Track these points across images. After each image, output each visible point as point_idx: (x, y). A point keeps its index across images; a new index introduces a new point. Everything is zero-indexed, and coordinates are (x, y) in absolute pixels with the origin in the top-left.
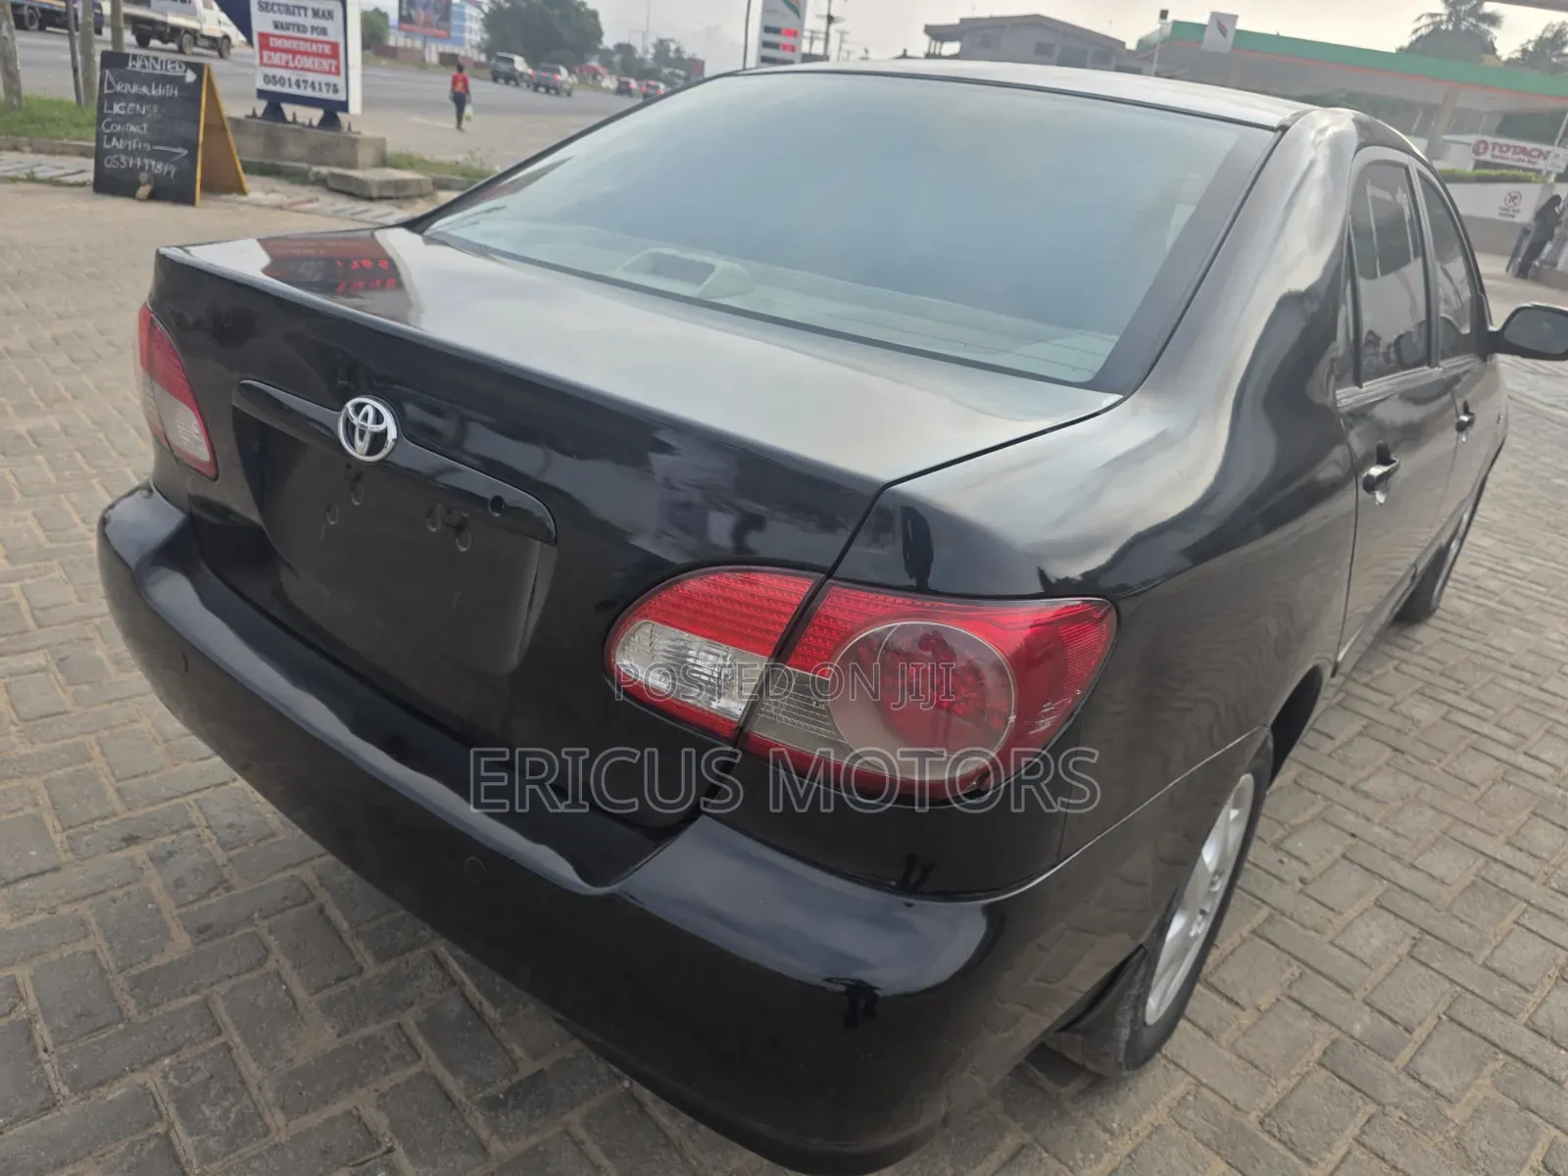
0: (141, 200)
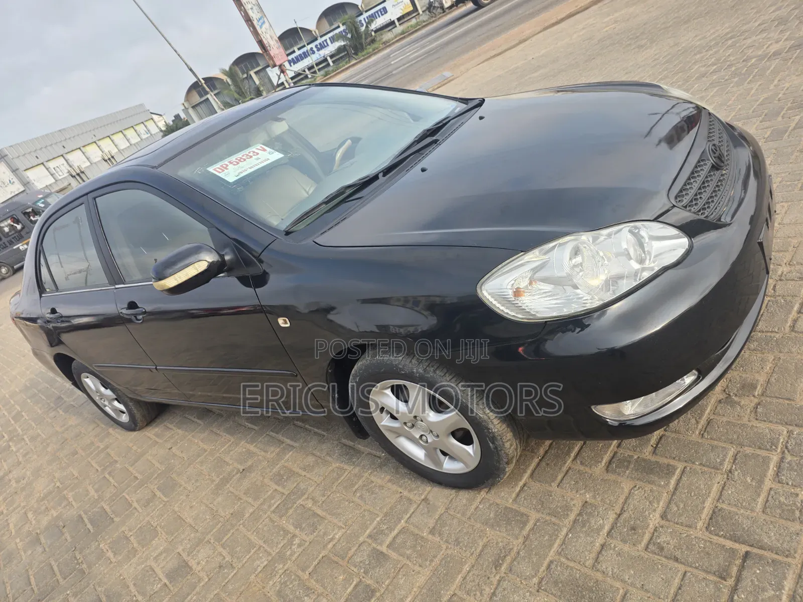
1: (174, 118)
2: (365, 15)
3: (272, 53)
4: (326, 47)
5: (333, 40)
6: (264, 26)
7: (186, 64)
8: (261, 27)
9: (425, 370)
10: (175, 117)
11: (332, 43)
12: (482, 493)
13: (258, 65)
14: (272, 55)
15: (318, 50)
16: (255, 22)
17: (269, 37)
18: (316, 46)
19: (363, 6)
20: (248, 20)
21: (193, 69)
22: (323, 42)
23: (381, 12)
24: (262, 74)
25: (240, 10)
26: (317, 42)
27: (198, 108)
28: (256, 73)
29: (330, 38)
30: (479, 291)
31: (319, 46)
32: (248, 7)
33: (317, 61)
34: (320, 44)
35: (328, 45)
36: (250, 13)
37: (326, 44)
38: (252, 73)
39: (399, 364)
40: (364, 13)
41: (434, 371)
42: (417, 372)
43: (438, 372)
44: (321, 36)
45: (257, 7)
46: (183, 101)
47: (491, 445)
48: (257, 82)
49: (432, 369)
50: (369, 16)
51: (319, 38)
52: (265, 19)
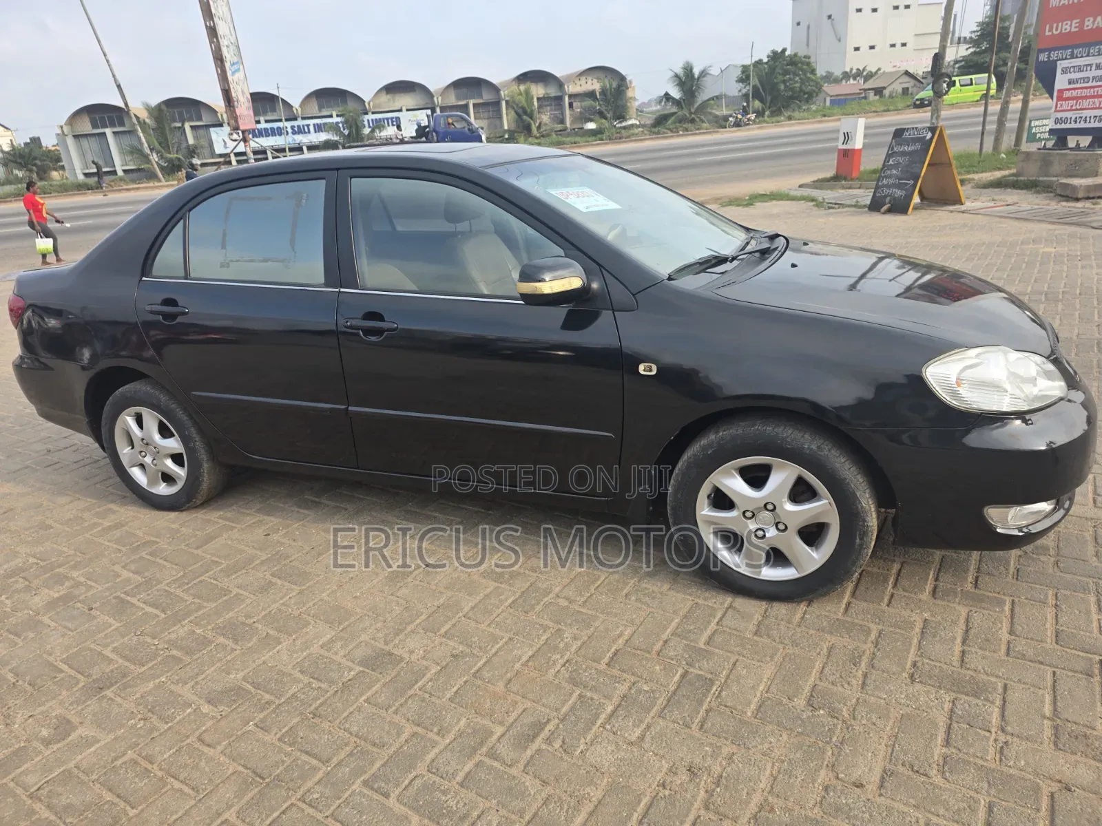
0: (884, 213)
1: (29, 141)
2: (370, 117)
3: (238, 112)
4: (305, 133)
5: (319, 128)
6: (237, 75)
7: (114, 76)
8: (233, 73)
9: (819, 447)
10: (31, 139)
11: (315, 132)
12: (802, 606)
13: (200, 119)
14: (238, 114)
15: (294, 133)
16: (227, 65)
17: (240, 90)
18: (292, 127)
19: (371, 104)
20: (219, 59)
21: (122, 86)
22: (303, 126)
23: (392, 122)
24: (201, 132)
25: (211, 42)
26: (295, 123)
27: (85, 142)
28: (192, 127)
29: (314, 125)
30: (924, 371)
31: (296, 129)
32: (224, 42)
33: (292, 146)
34: (299, 126)
35: (309, 132)
36: (225, 51)
37: (306, 130)
38: (187, 126)
39: (788, 437)
40: (370, 113)
41: (830, 450)
42: (808, 448)
43: (833, 452)
44: (303, 118)
45: (235, 48)
46: (63, 122)
47: (858, 541)
48: (191, 141)
49: (827, 448)
50: (376, 120)
51: (299, 119)
52: (241, 67)
